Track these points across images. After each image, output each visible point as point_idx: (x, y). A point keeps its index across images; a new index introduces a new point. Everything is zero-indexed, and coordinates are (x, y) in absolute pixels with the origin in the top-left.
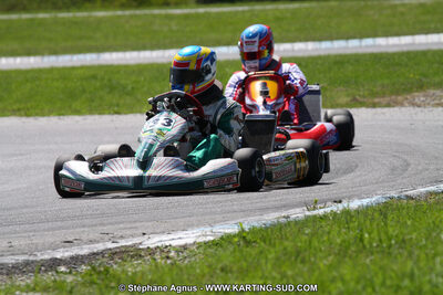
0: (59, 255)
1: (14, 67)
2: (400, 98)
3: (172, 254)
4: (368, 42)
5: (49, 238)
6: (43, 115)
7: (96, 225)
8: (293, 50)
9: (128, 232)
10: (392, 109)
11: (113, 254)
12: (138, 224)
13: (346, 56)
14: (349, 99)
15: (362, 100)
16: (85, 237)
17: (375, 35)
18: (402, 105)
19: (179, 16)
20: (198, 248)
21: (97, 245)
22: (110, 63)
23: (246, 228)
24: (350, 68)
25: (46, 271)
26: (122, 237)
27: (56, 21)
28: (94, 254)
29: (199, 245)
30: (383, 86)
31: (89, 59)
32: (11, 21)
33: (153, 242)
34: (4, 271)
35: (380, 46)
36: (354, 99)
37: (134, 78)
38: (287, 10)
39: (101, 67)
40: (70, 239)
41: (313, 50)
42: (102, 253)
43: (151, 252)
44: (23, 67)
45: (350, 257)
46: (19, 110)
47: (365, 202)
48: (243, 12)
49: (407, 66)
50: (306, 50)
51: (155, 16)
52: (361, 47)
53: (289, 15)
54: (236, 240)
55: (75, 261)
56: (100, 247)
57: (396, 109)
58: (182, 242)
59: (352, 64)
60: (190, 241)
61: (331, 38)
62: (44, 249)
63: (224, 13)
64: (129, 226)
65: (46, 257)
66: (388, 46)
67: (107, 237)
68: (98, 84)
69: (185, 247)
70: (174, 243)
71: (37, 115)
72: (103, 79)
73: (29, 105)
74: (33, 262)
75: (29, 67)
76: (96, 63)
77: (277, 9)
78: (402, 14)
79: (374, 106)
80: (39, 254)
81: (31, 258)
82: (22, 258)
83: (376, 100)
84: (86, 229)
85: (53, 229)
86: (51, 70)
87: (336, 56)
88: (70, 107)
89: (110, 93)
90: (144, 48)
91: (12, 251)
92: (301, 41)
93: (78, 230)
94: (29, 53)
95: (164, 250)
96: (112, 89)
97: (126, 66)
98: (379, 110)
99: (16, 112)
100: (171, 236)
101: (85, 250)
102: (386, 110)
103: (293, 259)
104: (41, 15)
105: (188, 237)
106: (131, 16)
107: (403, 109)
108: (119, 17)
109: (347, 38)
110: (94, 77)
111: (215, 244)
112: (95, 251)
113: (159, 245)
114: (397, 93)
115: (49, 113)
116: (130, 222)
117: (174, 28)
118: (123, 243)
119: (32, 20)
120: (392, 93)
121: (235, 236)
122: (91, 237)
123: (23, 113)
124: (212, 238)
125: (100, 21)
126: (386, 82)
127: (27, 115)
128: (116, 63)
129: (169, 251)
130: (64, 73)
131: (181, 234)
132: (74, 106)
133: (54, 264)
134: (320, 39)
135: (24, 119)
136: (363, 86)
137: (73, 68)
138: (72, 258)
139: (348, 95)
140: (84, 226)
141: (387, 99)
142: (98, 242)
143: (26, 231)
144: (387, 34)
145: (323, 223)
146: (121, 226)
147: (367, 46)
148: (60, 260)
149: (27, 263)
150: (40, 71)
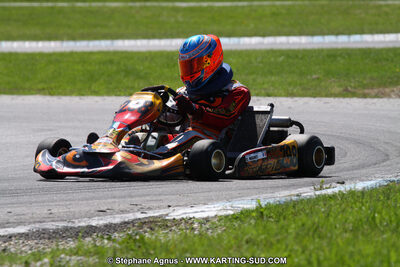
0: (94, 223)
1: (38, 51)
2: (387, 90)
3: (195, 225)
4: (356, 38)
5: (84, 208)
6: (65, 95)
7: (124, 197)
8: (288, 43)
9: (155, 205)
10: (381, 100)
11: (143, 223)
12: (162, 197)
13: (337, 50)
14: (341, 89)
15: (353, 90)
16: (116, 207)
17: (362, 32)
18: (389, 96)
19: (185, 9)
20: (219, 221)
21: (127, 215)
22: (124, 49)
23: (263, 204)
24: (342, 61)
25: (83, 237)
26: (149, 209)
27: (74, 10)
28: (125, 223)
29: (221, 218)
30: (372, 78)
31: (104, 45)
32: (33, 8)
33: (178, 213)
34: (46, 236)
35: (367, 42)
36: (346, 90)
37: (147, 64)
38: (283, 6)
39: (115, 53)
40: (102, 209)
41: (305, 44)
42: (132, 222)
43: (176, 222)
44: (46, 51)
45: (363, 234)
46: (43, 89)
47: (369, 184)
48: (243, 7)
49: (392, 61)
50: (300, 44)
51: (163, 8)
52: (349, 42)
53: (284, 11)
54: (254, 214)
55: (110, 228)
56: (130, 217)
57: (385, 100)
58: (205, 215)
59: (344, 58)
60: (212, 214)
61: (322, 33)
62: (81, 217)
63: (224, 8)
64: (154, 198)
65: (83, 224)
66: (373, 42)
67: (136, 208)
68: (115, 68)
69: (207, 220)
70: (197, 216)
71: (59, 94)
72: (119, 63)
73: (53, 85)
74: (71, 228)
75: (51, 51)
76: (112, 49)
77: (274, 6)
78: (387, 14)
79: (365, 96)
80: (76, 221)
81: (70, 225)
82: (61, 225)
83: (366, 91)
84: (117, 200)
85: (87, 199)
86: (72, 54)
87: (329, 50)
88: (90, 88)
89: (125, 76)
90: (153, 36)
91: (51, 217)
92: (295, 35)
93: (109, 200)
94: (49, 38)
95: (189, 221)
96: (128, 73)
97: (139, 53)
98: (369, 100)
99: (41, 91)
100: (194, 209)
101: (117, 220)
102: (376, 100)
103: (311, 233)
104: (60, 4)
105: (211, 210)
106: (141, 8)
107: (391, 100)
108: (131, 7)
109: (338, 34)
110: (111, 62)
111: (235, 217)
112: (126, 220)
113: (184, 216)
114: (385, 85)
115: (71, 93)
116: (155, 195)
117: (181, 19)
118: (151, 214)
119: (52, 8)
120: (380, 86)
121: (253, 211)
122: (122, 207)
123: (47, 91)
124: (231, 213)
125: (114, 11)
126: (375, 75)
127: (51, 94)
128: (129, 49)
129: (193, 223)
130: (84, 57)
131: (203, 208)
132: (93, 88)
133: (90, 230)
134: (313, 34)
135: (48, 98)
136: (354, 78)
137: (91, 53)
138: (106, 226)
139: (340, 86)
140: (114, 197)
141: (376, 91)
142: (129, 212)
143: (63, 200)
144: (372, 32)
145: (332, 202)
146: (148, 198)
147: (355, 42)
148: (96, 227)
149: (66, 229)
150: (62, 55)
